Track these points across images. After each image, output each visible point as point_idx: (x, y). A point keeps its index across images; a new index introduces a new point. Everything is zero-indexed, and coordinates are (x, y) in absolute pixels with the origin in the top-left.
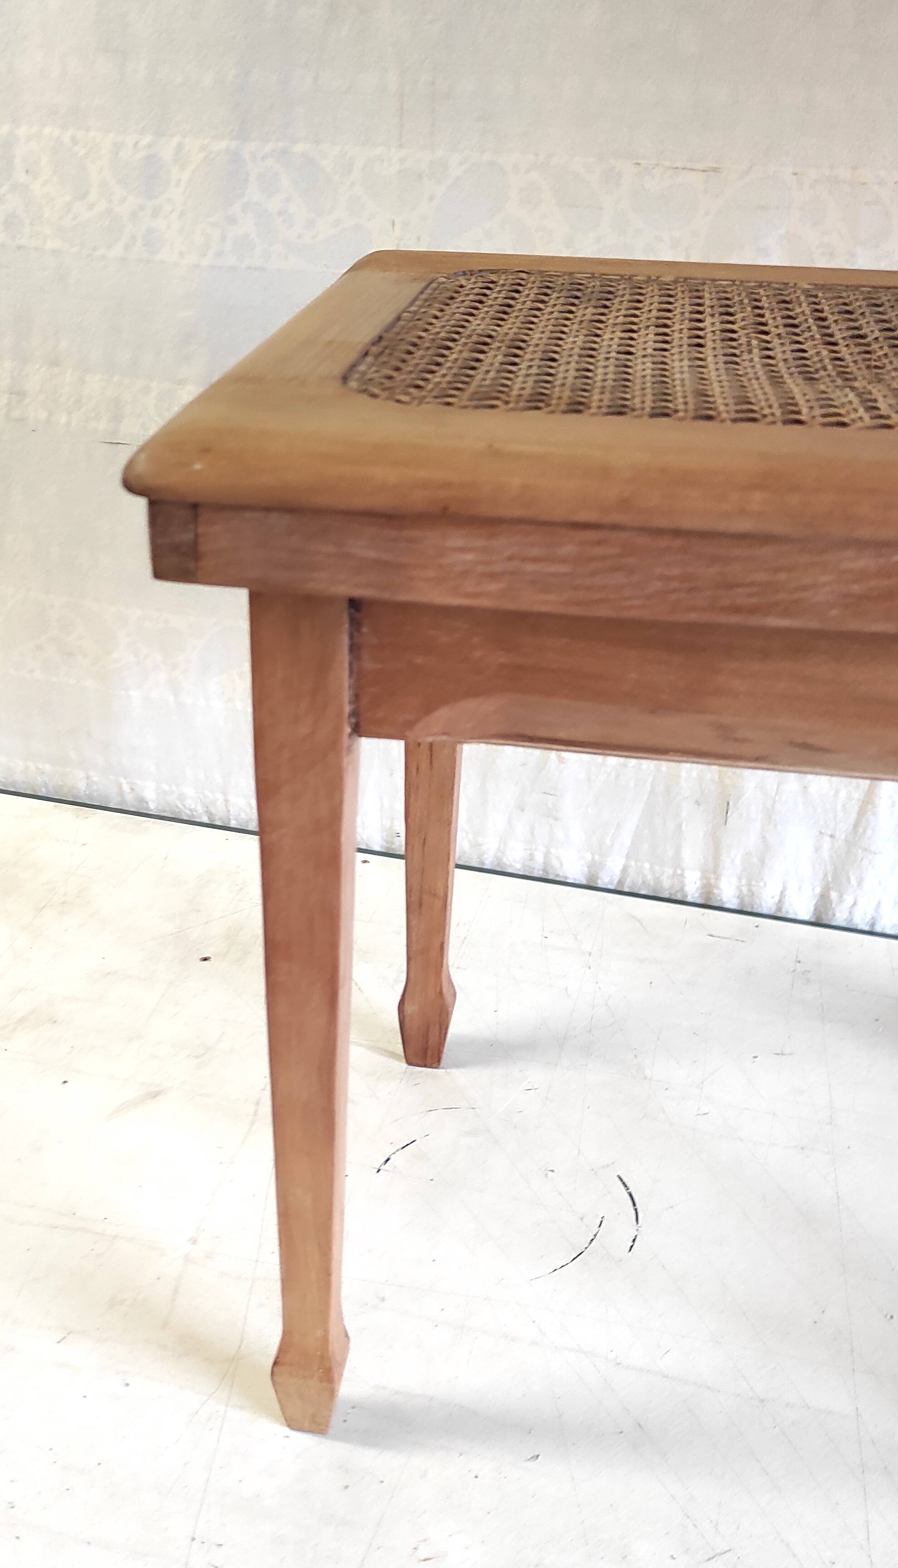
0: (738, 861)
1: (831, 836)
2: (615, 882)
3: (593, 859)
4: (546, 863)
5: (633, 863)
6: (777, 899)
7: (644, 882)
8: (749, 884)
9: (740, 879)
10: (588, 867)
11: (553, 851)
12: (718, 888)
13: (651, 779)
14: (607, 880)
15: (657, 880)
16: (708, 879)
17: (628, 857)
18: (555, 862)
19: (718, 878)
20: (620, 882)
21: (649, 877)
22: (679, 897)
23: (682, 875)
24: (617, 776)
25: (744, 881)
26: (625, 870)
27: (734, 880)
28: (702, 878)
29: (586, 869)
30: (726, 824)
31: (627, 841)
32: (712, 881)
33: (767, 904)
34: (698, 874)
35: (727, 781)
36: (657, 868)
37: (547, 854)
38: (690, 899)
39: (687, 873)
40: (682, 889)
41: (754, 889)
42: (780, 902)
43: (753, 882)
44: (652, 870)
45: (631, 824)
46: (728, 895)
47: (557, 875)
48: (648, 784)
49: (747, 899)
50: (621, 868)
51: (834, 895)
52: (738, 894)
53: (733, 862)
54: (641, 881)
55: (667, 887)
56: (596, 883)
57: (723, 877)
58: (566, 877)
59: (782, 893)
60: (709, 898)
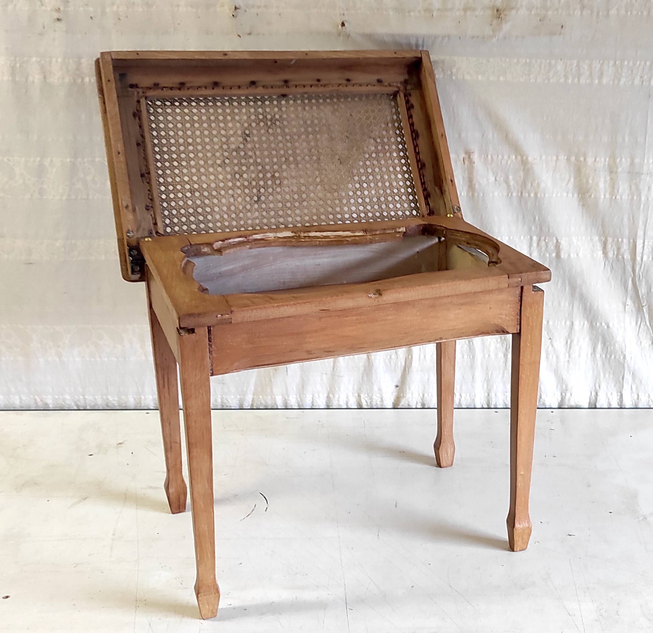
0: (295, 388)
1: (326, 374)
2: (250, 405)
3: (240, 398)
4: (222, 402)
5: (255, 397)
6: (311, 400)
7: (261, 404)
8: (300, 397)
9: (296, 395)
11: (224, 397)
12: (289, 401)
14: (247, 404)
15: (266, 402)
16: (285, 398)
17: (254, 395)
18: (225, 401)
19: (288, 396)
20: (252, 405)
21: (263, 401)
22: (275, 407)
23: (275, 398)
25: (298, 396)
26: (253, 400)
27: (294, 396)
28: (283, 398)
29: (238, 402)
30: (287, 375)
31: (252, 388)
32: (287, 398)
33: (308, 404)
34: (281, 397)
36: (265, 397)
37: (222, 399)
38: (279, 407)
39: (276, 397)
40: (276, 404)
41: (302, 398)
42: (313, 402)
43: (301, 396)
44: (263, 399)
46: (293, 402)
47: (227, 406)
49: (301, 404)
50: (251, 399)
52: (297, 402)
53: (293, 389)
55: (270, 404)
56: (243, 407)
57: (291, 396)
58: (230, 407)
59: (313, 399)
60: (286, 406)
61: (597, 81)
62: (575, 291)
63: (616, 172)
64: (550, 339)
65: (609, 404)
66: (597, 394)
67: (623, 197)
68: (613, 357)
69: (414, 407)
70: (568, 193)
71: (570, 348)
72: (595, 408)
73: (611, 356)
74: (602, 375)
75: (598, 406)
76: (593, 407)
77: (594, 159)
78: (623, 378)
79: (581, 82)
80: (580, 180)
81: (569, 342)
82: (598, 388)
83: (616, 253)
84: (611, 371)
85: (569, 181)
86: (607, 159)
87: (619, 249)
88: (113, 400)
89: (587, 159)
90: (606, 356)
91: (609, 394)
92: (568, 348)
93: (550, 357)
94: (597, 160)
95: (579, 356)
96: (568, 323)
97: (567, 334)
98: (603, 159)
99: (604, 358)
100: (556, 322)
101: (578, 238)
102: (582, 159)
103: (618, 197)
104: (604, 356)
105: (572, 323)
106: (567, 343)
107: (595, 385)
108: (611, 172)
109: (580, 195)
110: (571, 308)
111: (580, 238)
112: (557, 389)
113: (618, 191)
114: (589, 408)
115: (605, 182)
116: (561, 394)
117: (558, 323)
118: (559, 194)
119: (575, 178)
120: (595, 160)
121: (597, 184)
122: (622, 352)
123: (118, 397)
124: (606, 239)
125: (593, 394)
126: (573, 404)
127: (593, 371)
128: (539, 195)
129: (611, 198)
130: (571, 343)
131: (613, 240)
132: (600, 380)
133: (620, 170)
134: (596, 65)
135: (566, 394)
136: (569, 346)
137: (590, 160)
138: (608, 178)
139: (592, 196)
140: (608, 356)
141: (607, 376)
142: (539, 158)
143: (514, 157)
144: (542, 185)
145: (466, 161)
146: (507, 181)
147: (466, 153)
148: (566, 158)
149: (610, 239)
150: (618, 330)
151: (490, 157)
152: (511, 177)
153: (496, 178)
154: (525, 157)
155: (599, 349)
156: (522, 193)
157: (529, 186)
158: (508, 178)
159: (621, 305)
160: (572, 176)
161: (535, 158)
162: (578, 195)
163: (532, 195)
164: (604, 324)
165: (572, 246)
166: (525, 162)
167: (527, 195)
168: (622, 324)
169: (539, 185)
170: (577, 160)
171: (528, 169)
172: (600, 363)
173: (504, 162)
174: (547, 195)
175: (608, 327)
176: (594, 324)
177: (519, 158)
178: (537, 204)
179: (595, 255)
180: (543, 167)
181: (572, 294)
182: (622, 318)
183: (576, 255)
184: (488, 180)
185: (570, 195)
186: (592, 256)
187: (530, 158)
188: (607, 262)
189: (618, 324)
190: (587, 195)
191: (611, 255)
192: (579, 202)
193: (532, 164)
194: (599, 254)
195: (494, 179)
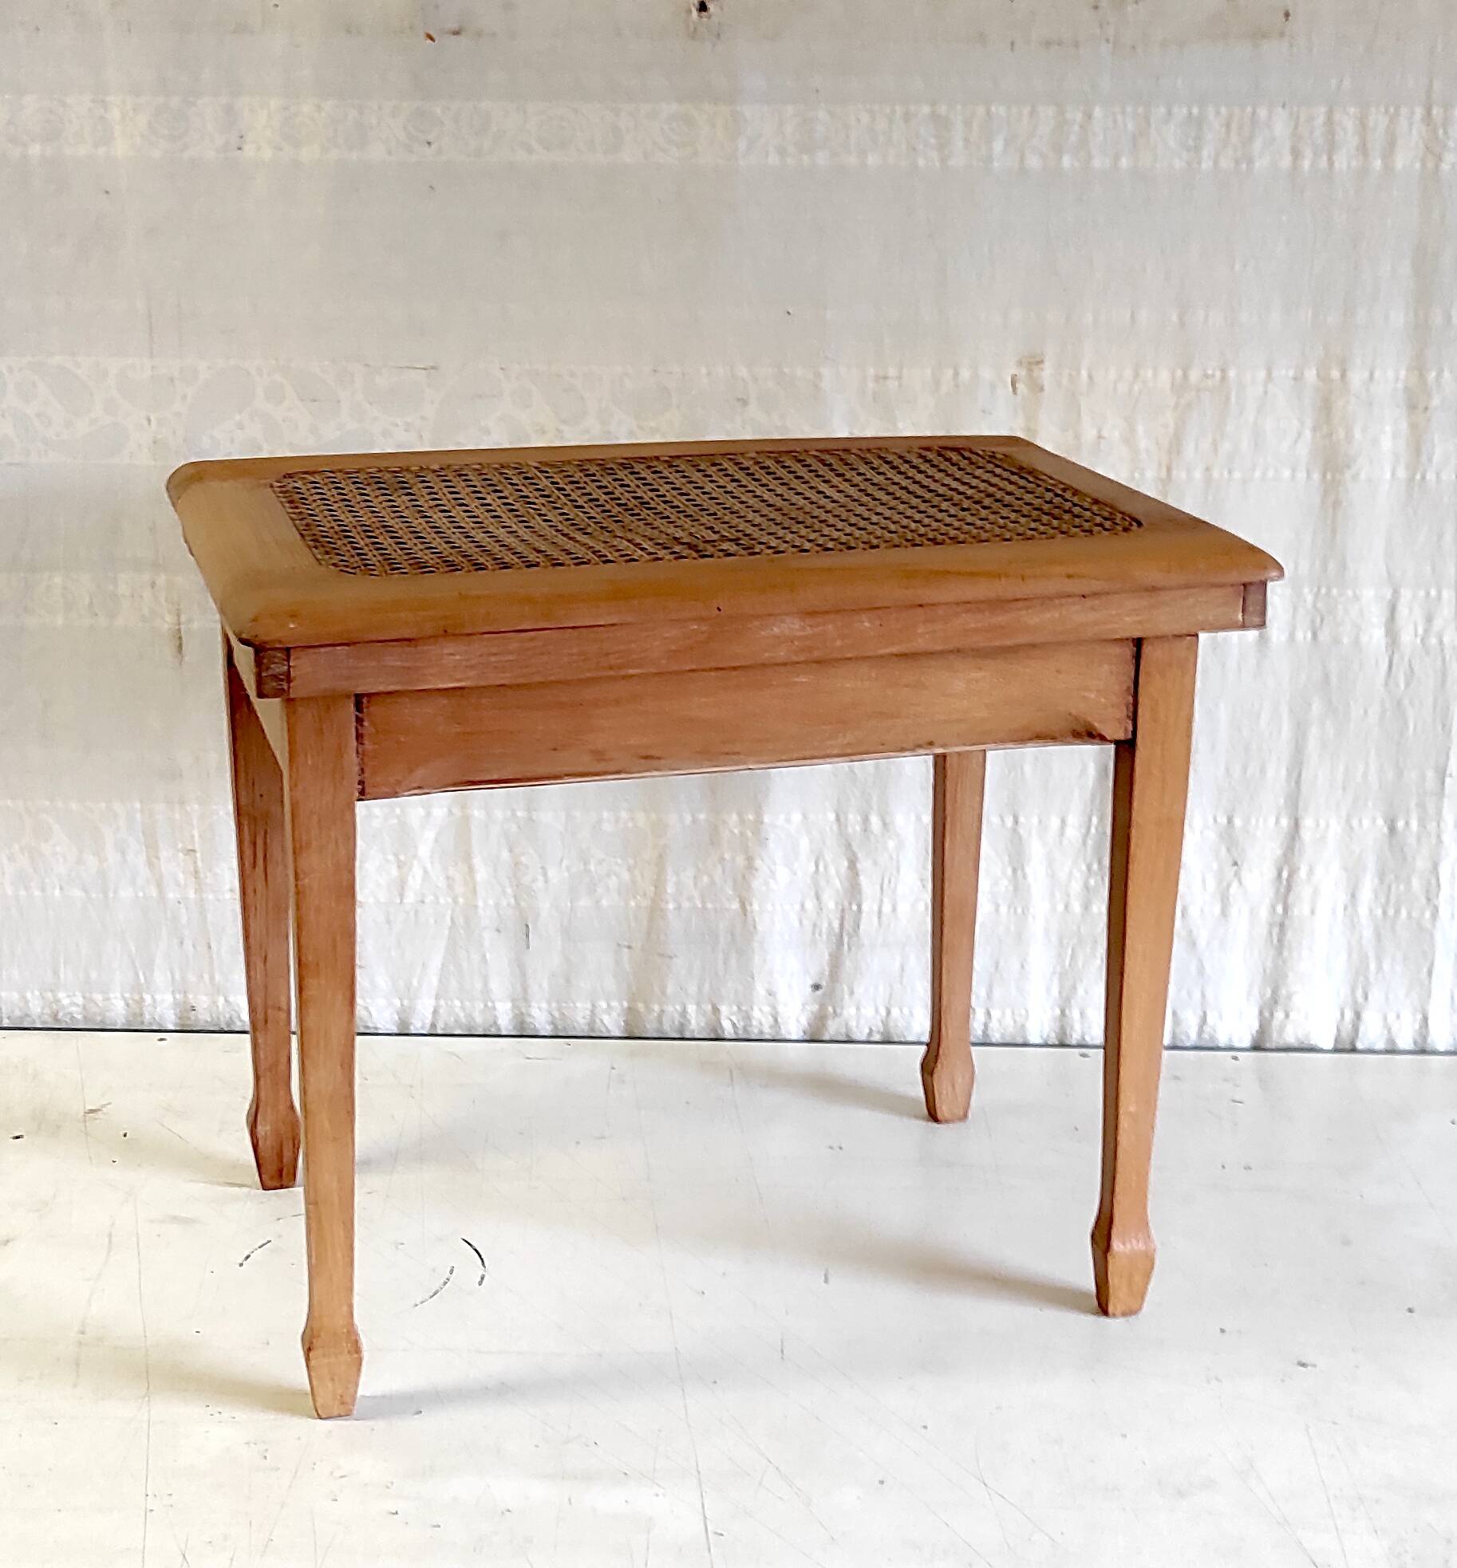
0: (545, 985)
1: (629, 947)
2: (427, 1026)
3: (402, 1005)
5: (442, 1002)
6: (588, 1017)
7: (456, 1021)
8: (559, 1009)
9: (549, 1002)
10: (398, 1014)
12: (530, 1015)
13: (449, 912)
14: (418, 1023)
15: (470, 1016)
16: (518, 1008)
17: (437, 997)
19: (528, 1005)
20: (433, 1025)
21: (462, 1015)
22: (493, 1031)
23: (494, 1008)
24: (416, 912)
25: (554, 1005)
26: (435, 1012)
27: (544, 1005)
28: (514, 1007)
29: (396, 1017)
30: (528, 947)
31: (435, 980)
32: (524, 1010)
33: (581, 1024)
34: (509, 1005)
35: (523, 904)
36: (468, 1004)
38: (504, 1033)
39: (498, 1005)
40: (496, 1023)
41: (565, 1011)
42: (592, 1021)
43: (564, 1005)
44: (463, 1008)
45: (436, 963)
46: (540, 1020)
47: (367, 1027)
48: (448, 918)
50: (432, 1010)
51: (641, 1006)
52: (550, 1019)
53: (540, 985)
54: (452, 1019)
55: (480, 1022)
56: (408, 1029)
57: (533, 1004)
58: (376, 1028)
59: (592, 1012)
60: (522, 1028)
61: (1378, 164)
62: (1304, 733)
63: (1426, 408)
64: (1235, 864)
65: (1391, 1041)
66: (1358, 1016)
67: (1444, 476)
68: (1404, 913)
69: (864, 1038)
70: (1294, 470)
71: (1289, 888)
72: (1354, 1050)
73: (1397, 912)
74: (1373, 967)
75: (1359, 1046)
76: (1347, 1047)
77: (1366, 374)
78: (1430, 973)
79: (1337, 165)
80: (1330, 435)
81: (1285, 874)
82: (1360, 1000)
83: (1420, 631)
84: (1399, 954)
85: (1299, 434)
86: (1403, 373)
87: (1429, 619)
88: (72, 1005)
89: (1349, 374)
90: (1385, 913)
91: (1391, 1017)
92: (1282, 890)
93: (1233, 911)
94: (1377, 374)
95: (1313, 912)
96: (1285, 822)
97: (1279, 852)
98: (1391, 374)
99: (1380, 918)
100: (1253, 822)
101: (1319, 590)
102: (1335, 374)
103: (1431, 476)
104: (1379, 912)
105: (1297, 823)
106: (1280, 875)
107: (1353, 992)
108: (1412, 407)
109: (1329, 476)
110: (1293, 784)
111: (1323, 591)
112: (1248, 1000)
113: (1430, 460)
114: (1336, 1050)
115: (1395, 436)
116: (1261, 1013)
117: (1257, 821)
118: (1270, 474)
119: (1314, 429)
120: (1371, 376)
121: (1374, 443)
122: (1429, 900)
123: (84, 997)
124: (1395, 595)
125: (1349, 1015)
126: (1290, 1039)
127: (1350, 956)
128: (1215, 474)
129: (1411, 479)
130: (1290, 876)
131: (1415, 596)
132: (1367, 978)
133: (1435, 402)
134: (1378, 120)
135: (1272, 1015)
136: (1285, 882)
137: (1357, 377)
138: (1404, 425)
139: (1363, 476)
140: (1391, 912)
141: (1386, 966)
142: (1218, 374)
143: (1150, 373)
144: (1226, 446)
145: (1020, 386)
146: (1129, 440)
147: (1020, 363)
148: (1291, 373)
149: (1406, 594)
150: (1419, 839)
151: (1084, 373)
152: (1140, 429)
153: (1099, 431)
154: (1179, 373)
155: (1366, 894)
156: (1169, 470)
157: (1189, 449)
158: (1132, 430)
159: (1430, 774)
160: (1309, 423)
161: (1206, 376)
162: (1324, 476)
163: (1198, 475)
164: (1380, 822)
165: (1301, 611)
166: (1180, 387)
167: (1183, 475)
168: (1432, 826)
169: (1215, 446)
170: (1323, 377)
171: (1189, 405)
172: (1368, 933)
173: (1122, 388)
174: (1237, 475)
175: (1392, 829)
176: (1355, 823)
177: (1164, 376)
178: (1210, 498)
179: (1364, 639)
180: (1228, 399)
181: (1297, 743)
182: (1431, 810)
183: (1309, 635)
184: (1077, 437)
185: (1301, 475)
186: (1357, 641)
187: (1194, 376)
188: (1396, 656)
189: (1422, 823)
190: (1348, 474)
191: (1407, 637)
192: (1326, 493)
193: (1198, 390)
194: (1376, 636)
195: (1094, 432)
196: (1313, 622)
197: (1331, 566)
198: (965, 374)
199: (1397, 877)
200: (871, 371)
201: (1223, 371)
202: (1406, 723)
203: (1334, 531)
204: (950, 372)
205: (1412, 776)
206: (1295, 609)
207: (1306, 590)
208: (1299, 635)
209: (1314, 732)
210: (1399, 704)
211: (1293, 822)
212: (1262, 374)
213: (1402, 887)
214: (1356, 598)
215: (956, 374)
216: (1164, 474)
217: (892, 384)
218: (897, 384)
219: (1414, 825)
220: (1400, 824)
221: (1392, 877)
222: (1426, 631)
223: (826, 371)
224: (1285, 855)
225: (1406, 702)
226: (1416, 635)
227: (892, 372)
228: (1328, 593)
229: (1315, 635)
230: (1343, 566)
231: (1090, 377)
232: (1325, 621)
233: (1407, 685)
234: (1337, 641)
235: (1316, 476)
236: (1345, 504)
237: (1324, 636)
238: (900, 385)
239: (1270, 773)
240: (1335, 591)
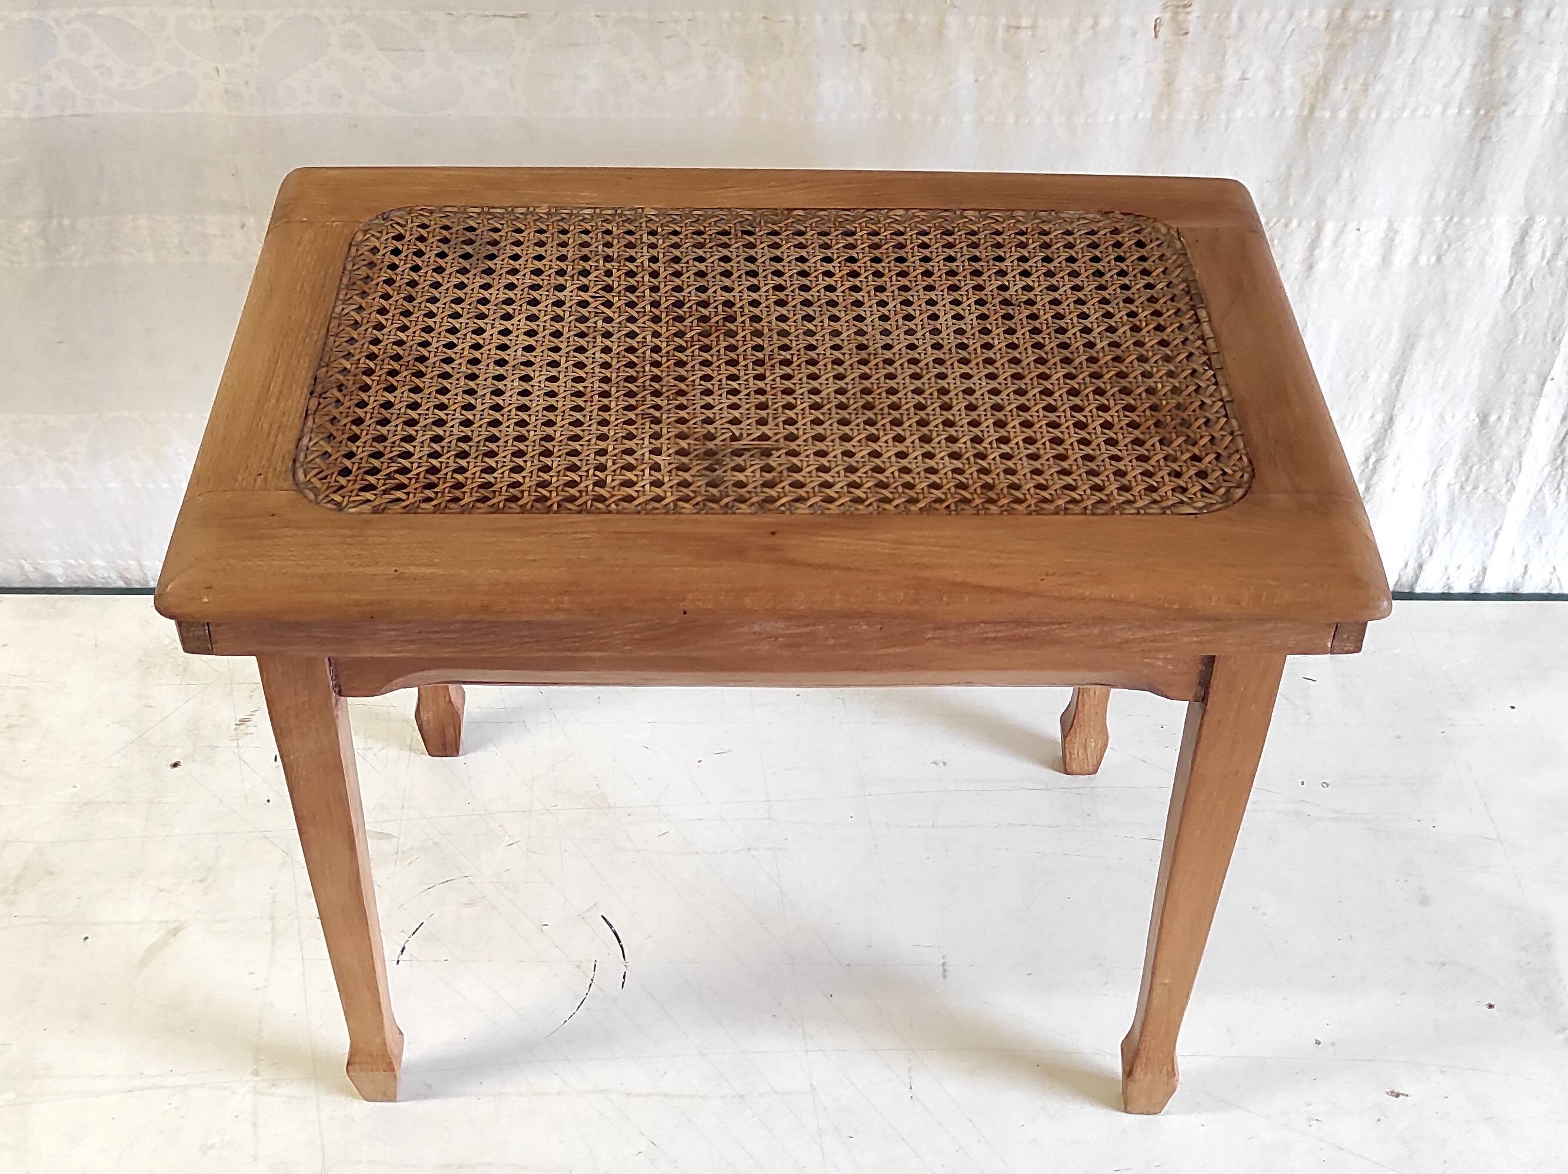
62: (1413, 345)
65: (1448, 586)
66: (1421, 567)
68: (1481, 490)
70: (1446, 106)
72: (1414, 597)
73: (1475, 488)
74: (1442, 529)
75: (1418, 591)
76: (1404, 595)
77: (1543, 14)
78: (1496, 535)
80: (1491, 72)
81: (1372, 460)
82: (1425, 554)
83: (1548, 254)
84: (1470, 521)
85: (1459, 71)
89: (1524, 12)
90: (1462, 488)
91: (1452, 568)
92: (1367, 470)
94: (1555, 13)
95: (1394, 491)
96: (1379, 417)
97: (1372, 441)
99: (1457, 492)
101: (1451, 219)
102: (1509, 12)
104: (1457, 487)
105: (1391, 419)
106: (1367, 459)
107: (1420, 547)
109: (1482, 112)
110: (1394, 386)
111: (1456, 219)
117: (1353, 418)
118: (1420, 112)
119: (1475, 66)
120: (1548, 14)
121: (1539, 78)
122: (1508, 479)
124: (1530, 221)
125: (1412, 566)
127: (1422, 520)
128: (1362, 115)
130: (1377, 461)
131: (1549, 223)
136: (1371, 466)
139: (1518, 113)
140: (1468, 489)
141: (1455, 530)
142: (1381, 13)
143: (1306, 13)
144: (1379, 87)
145: (1163, 31)
146: (1273, 80)
147: (1165, 7)
148: (1461, 12)
149: (1541, 220)
150: (1508, 433)
151: (1234, 17)
152: (1287, 68)
153: (1244, 72)
154: (1338, 12)
155: (1447, 474)
156: (1312, 109)
157: (1337, 89)
158: (1279, 70)
159: (1532, 378)
160: (1470, 61)
161: (1367, 17)
162: (1478, 110)
163: (1343, 114)
164: (1473, 415)
165: (1429, 237)
166: (1337, 26)
167: (1328, 115)
168: (1524, 421)
169: (1366, 87)
170: (1495, 14)
171: (1343, 46)
172: (1443, 502)
173: (1274, 28)
174: (1386, 115)
175: (1484, 421)
176: (1448, 417)
177: (1322, 14)
178: (1352, 138)
179: (1490, 261)
180: (1388, 39)
181: (1404, 353)
182: (1526, 408)
183: (1433, 260)
184: (1219, 79)
185: (1453, 111)
186: (1482, 264)
187: (1354, 16)
188: (1518, 277)
189: (1515, 419)
190: (1504, 111)
191: (1533, 258)
192: (1476, 128)
193: (1356, 31)
194: (1501, 257)
195: (1238, 75)
196: (1440, 246)
197: (1469, 197)
198: (1105, 22)
199: (1480, 460)
200: (1003, 21)
201: (1388, 12)
202: (1517, 335)
203: (1477, 166)
204: (1089, 21)
205: (1512, 379)
206: (1423, 234)
207: (1437, 219)
208: (1423, 260)
209: (1422, 344)
210: (1513, 316)
211: (1387, 419)
212: (1428, 15)
213: (1484, 468)
214: (1489, 225)
215: (1096, 24)
216: (1306, 112)
217: (1025, 35)
218: (1030, 33)
219: (1506, 419)
220: (1493, 418)
221: (1475, 459)
222: (1555, 255)
223: (953, 20)
224: (1376, 442)
225: (1520, 316)
226: (1542, 258)
227: (1025, 22)
228: (1460, 222)
229: (1439, 259)
230: (1482, 198)
231: (1241, 19)
232: (1452, 248)
233: (1525, 299)
234: (1460, 263)
235: (1468, 112)
236: (1494, 140)
237: (1448, 260)
238: (1033, 35)
239: (1373, 376)
240: (1467, 221)
